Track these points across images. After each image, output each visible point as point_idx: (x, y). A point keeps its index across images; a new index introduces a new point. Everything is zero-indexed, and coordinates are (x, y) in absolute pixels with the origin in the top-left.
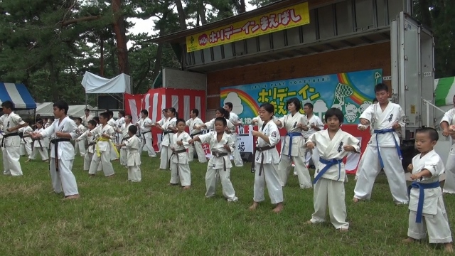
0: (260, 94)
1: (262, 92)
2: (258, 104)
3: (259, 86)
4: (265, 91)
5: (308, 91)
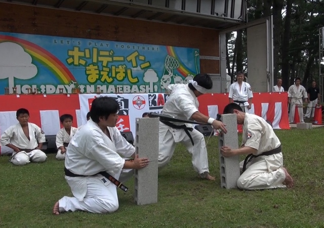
0: (70, 53)
1: (73, 50)
2: (68, 67)
3: (68, 42)
4: (79, 51)
5: (137, 58)
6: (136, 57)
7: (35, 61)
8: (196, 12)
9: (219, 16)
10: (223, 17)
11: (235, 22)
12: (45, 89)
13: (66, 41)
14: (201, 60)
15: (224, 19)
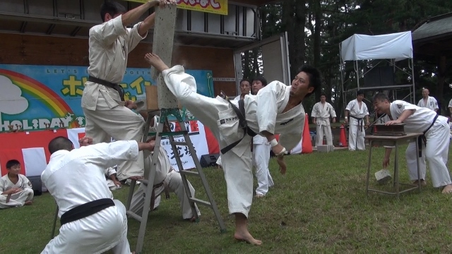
0: (66, 83)
1: (69, 79)
2: (63, 98)
3: (63, 71)
4: (76, 79)
5: (142, 84)
6: (140, 84)
7: (25, 94)
8: (203, 32)
9: (230, 35)
10: (235, 35)
11: (249, 40)
12: (38, 124)
13: (60, 70)
14: (214, 83)
15: (236, 37)
